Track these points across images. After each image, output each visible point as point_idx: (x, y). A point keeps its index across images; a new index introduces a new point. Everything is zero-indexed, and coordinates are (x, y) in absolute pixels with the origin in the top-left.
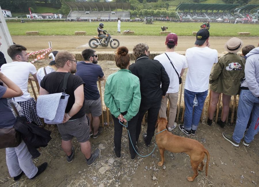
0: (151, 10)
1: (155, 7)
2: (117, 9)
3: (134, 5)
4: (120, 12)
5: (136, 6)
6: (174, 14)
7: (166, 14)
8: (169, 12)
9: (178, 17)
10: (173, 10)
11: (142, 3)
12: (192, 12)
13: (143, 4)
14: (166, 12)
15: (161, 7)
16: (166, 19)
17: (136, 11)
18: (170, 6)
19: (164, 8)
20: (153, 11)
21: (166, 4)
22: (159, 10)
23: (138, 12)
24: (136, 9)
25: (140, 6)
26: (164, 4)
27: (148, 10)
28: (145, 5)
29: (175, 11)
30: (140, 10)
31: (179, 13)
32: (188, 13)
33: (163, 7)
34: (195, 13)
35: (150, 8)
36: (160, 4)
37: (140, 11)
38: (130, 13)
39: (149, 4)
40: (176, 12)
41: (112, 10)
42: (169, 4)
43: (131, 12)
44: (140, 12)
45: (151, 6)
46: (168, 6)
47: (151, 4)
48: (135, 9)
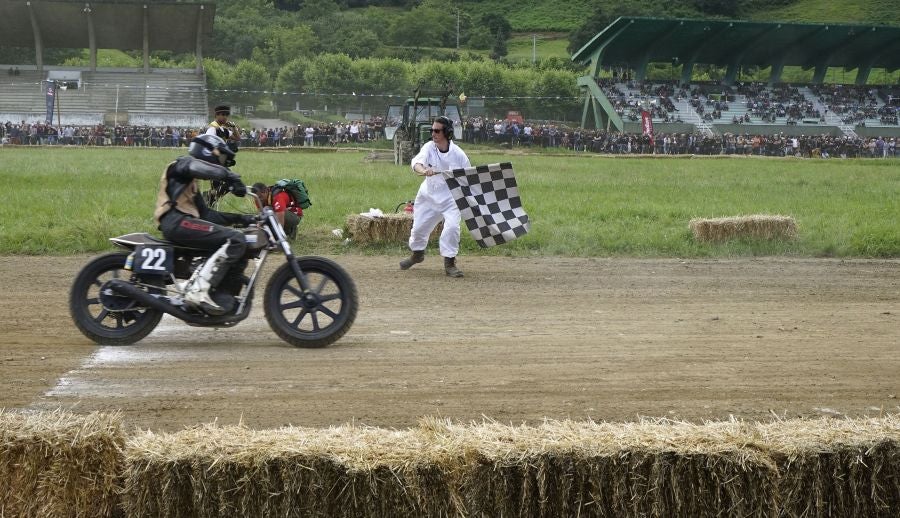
0: (374, 63)
1: (399, 38)
2: (101, 52)
3: (231, 22)
4: (121, 72)
5: (251, 28)
6: (564, 93)
7: (505, 92)
8: (521, 80)
9: (604, 115)
10: (554, 63)
11: (295, 15)
12: (705, 77)
13: (301, 19)
14: (498, 76)
15: (448, 41)
16: (528, 130)
17: (259, 68)
18: (518, 39)
19: (477, 53)
20: (397, 72)
21: (485, 20)
22: (444, 66)
23: (274, 76)
24: (257, 52)
25: (286, 33)
26: (467, 20)
27: (359, 63)
28: (321, 22)
29: (569, 74)
30: (282, 62)
31: (602, 83)
32: (677, 90)
33: (464, 42)
34: (728, 89)
35: (367, 49)
36: (440, 19)
37: (283, 70)
38: (209, 77)
39: (352, 15)
40: (581, 81)
41: (52, 61)
42: (512, 20)
43: (217, 73)
44: (287, 78)
45: (370, 35)
46: (499, 36)
47: (366, 17)
48: (247, 55)
